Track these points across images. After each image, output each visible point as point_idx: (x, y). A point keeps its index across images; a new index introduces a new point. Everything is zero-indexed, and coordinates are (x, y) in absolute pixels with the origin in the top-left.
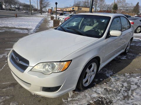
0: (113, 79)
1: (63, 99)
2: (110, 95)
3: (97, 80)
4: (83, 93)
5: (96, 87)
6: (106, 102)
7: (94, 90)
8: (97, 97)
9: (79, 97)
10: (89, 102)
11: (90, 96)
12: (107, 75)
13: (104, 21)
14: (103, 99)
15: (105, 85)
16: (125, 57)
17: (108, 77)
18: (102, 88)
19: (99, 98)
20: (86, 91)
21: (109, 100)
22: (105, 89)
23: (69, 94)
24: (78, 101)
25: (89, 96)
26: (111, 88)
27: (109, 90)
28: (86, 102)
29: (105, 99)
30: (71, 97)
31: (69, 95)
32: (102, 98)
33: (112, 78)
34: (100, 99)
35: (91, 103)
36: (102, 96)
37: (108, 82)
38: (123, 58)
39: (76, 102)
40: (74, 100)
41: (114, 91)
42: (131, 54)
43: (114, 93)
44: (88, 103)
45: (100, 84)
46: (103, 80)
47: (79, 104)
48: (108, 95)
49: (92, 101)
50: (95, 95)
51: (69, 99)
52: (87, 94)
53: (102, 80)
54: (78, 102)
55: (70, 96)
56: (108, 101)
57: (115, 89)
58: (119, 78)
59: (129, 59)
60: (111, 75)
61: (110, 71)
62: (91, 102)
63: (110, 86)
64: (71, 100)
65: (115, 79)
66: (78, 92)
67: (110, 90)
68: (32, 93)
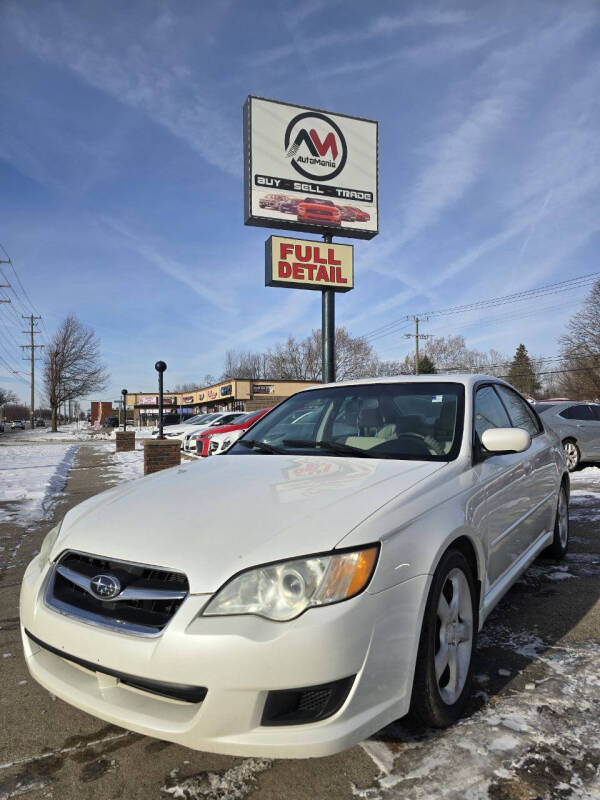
0: (557, 666)
1: (353, 788)
2: (578, 731)
3: (483, 679)
4: (444, 741)
5: (493, 707)
6: (574, 762)
7: (494, 720)
8: (520, 748)
9: (430, 763)
10: (494, 777)
11: (485, 747)
12: (522, 651)
13: (439, 399)
14: (555, 755)
15: (533, 692)
16: (566, 568)
17: (529, 661)
18: (525, 707)
19: (532, 750)
20: (457, 731)
21: (583, 753)
22: (540, 710)
23: (376, 761)
24: (438, 780)
25: (481, 751)
26: (567, 703)
27: (560, 712)
28: (477, 778)
29: (560, 751)
30: (392, 772)
31: (376, 766)
32: (544, 749)
33: (550, 663)
34: (537, 756)
35: (505, 780)
36: (540, 739)
37: (540, 678)
38: (560, 576)
39: (429, 786)
40: (415, 781)
41: (588, 710)
42: (587, 557)
43: (593, 719)
44: (488, 783)
45: (509, 694)
46: (515, 674)
47: (445, 791)
48: (568, 733)
49: (507, 766)
50: (508, 742)
51: (386, 784)
52: (465, 744)
53: (508, 673)
54: (436, 784)
55: (382, 768)
56: (579, 757)
57: (585, 705)
58: (580, 658)
59: (588, 577)
60: (540, 652)
61: (525, 637)
62: (502, 773)
63: (559, 694)
64: (394, 783)
65: (569, 664)
66: (420, 745)
67: (569, 711)
68: (171, 790)
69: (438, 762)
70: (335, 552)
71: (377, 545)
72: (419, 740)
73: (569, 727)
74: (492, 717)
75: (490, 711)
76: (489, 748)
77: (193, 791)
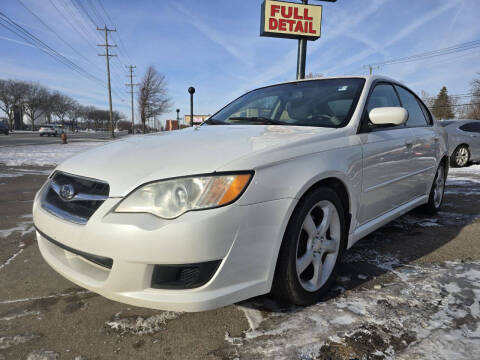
0: (404, 276)
1: (227, 336)
2: (403, 318)
3: (345, 279)
4: (301, 314)
5: (346, 297)
6: (393, 338)
7: (343, 305)
8: (354, 324)
9: (285, 326)
10: (328, 341)
11: (328, 321)
12: (382, 266)
14: (380, 332)
15: (378, 291)
16: (436, 220)
17: (385, 272)
18: (369, 299)
19: (364, 327)
20: (313, 308)
21: (402, 333)
22: (379, 302)
23: (250, 321)
24: (286, 338)
25: (324, 323)
26: (401, 300)
27: (393, 304)
28: (314, 340)
29: (384, 330)
30: (257, 329)
31: (248, 324)
32: (373, 327)
33: (399, 274)
34: (365, 331)
35: (336, 344)
36: (372, 320)
37: (387, 282)
38: (429, 224)
39: (278, 341)
40: (270, 337)
41: (416, 306)
42: (453, 215)
43: (418, 312)
44: (323, 344)
45: (361, 290)
46: (370, 278)
47: (288, 346)
48: (395, 319)
49: (339, 335)
50: (348, 320)
51: (249, 336)
52: (314, 318)
53: (364, 278)
54: (283, 340)
55: (252, 326)
56: (398, 336)
57: (416, 302)
58: (424, 273)
59: (450, 226)
60: (394, 267)
61: (388, 257)
62: (335, 339)
63: (398, 293)
64: (255, 336)
65: (412, 276)
66: (283, 314)
67: (401, 305)
68: (111, 324)
69: (290, 327)
70: (215, 174)
71: (251, 173)
72: (283, 312)
73: (397, 315)
74: (341, 303)
75: (342, 299)
76: (331, 322)
77: (123, 326)
